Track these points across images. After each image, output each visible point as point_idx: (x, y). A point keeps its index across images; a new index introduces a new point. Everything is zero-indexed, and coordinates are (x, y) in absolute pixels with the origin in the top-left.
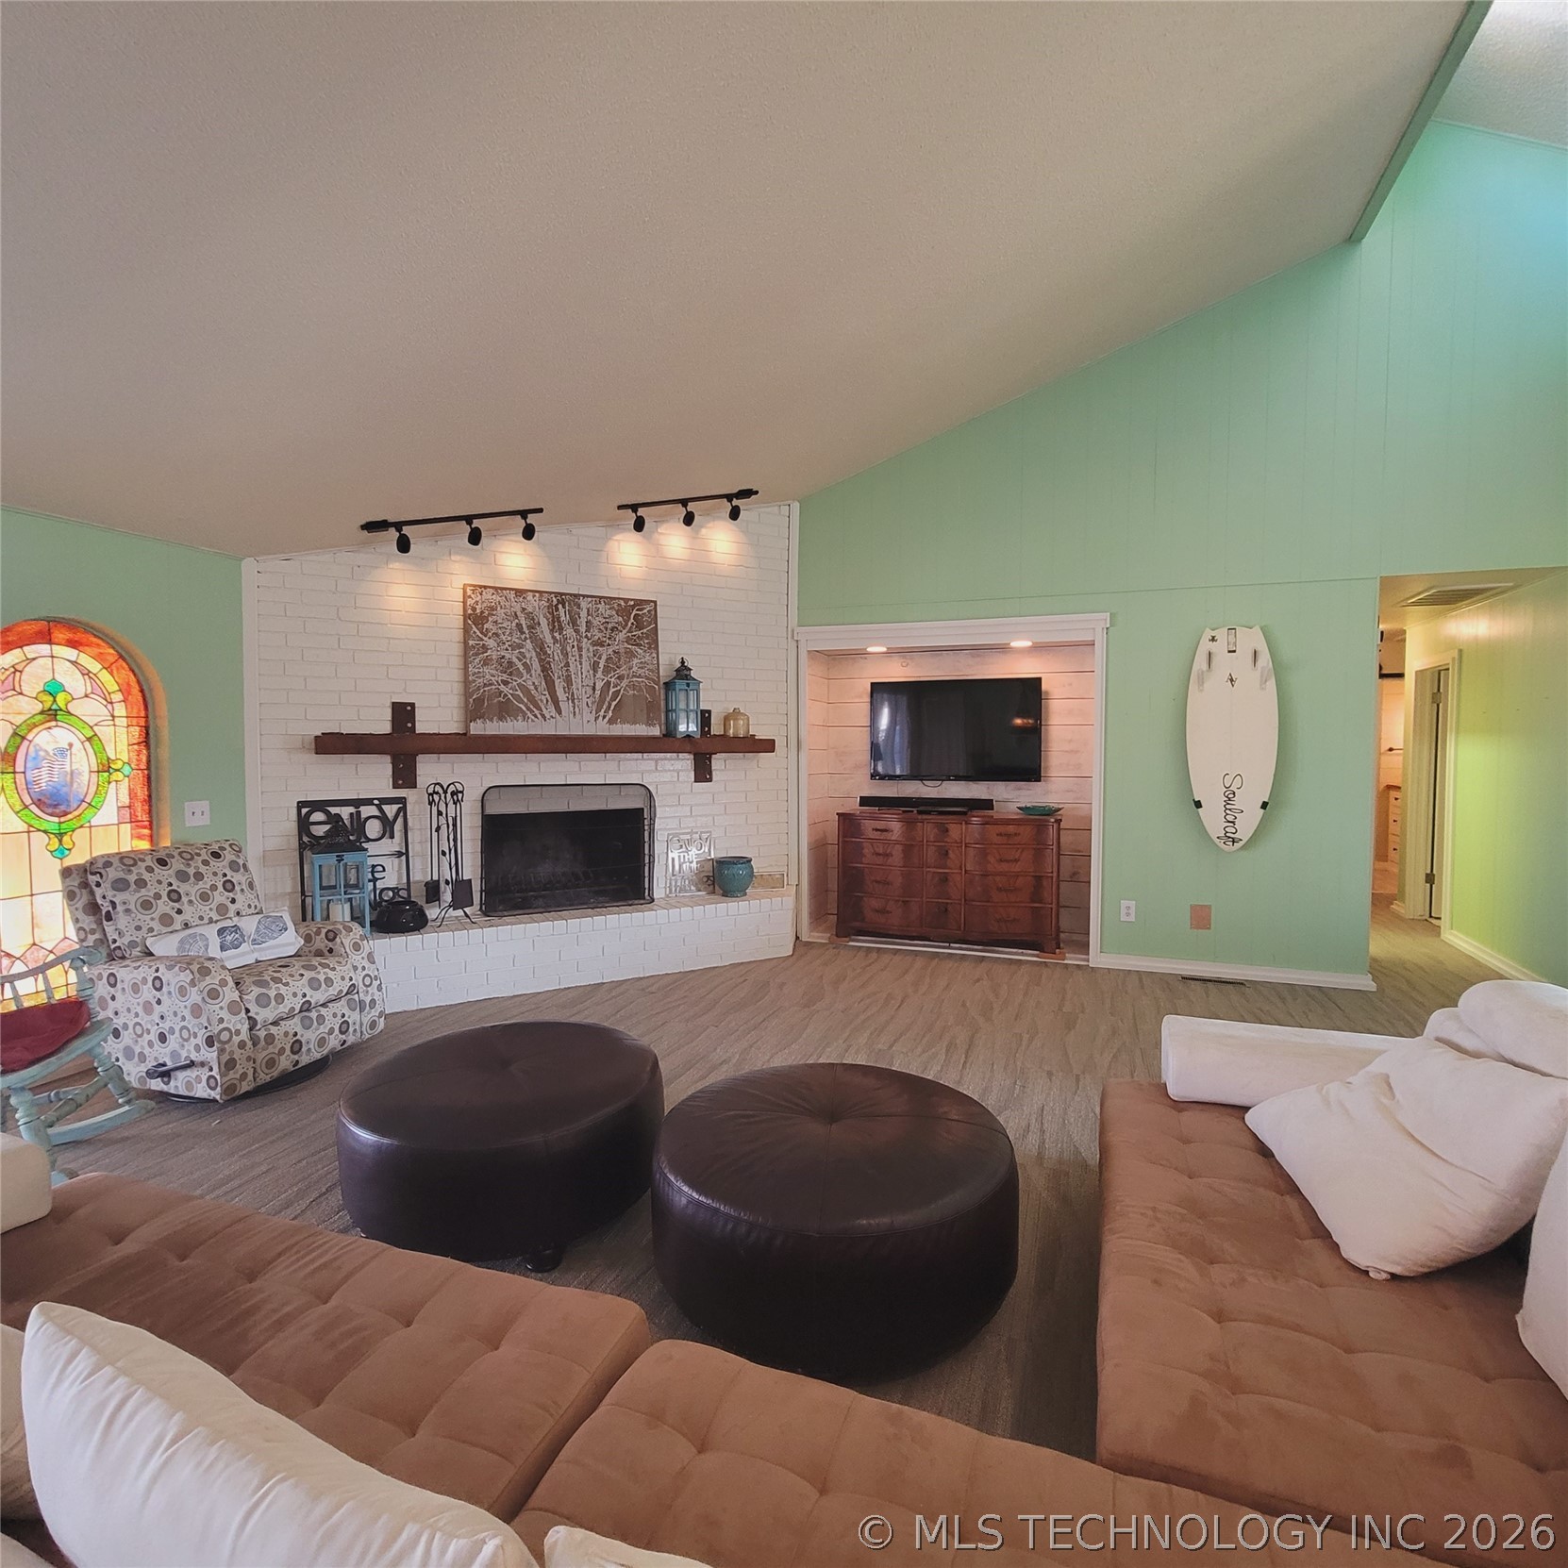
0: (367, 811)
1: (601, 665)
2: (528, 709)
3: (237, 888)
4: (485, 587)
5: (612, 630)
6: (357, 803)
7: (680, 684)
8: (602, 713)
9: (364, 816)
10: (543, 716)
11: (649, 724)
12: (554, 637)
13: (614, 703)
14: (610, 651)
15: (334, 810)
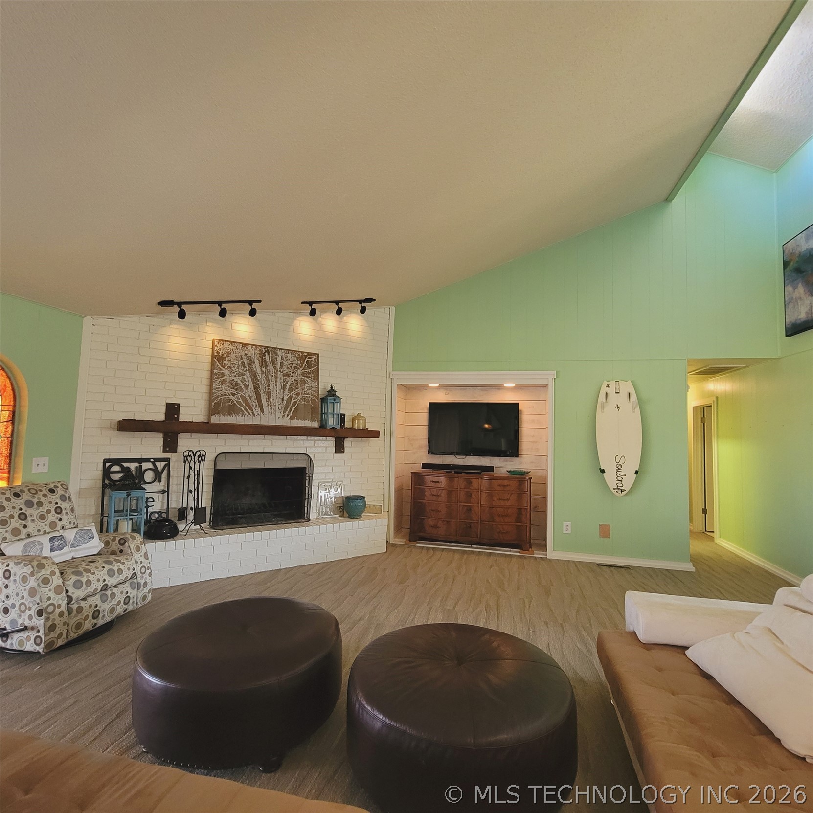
0: (145, 465)
1: (287, 387)
2: (245, 409)
3: (64, 512)
4: (225, 341)
5: (295, 368)
6: (140, 461)
7: (330, 399)
8: (287, 413)
9: (144, 468)
10: (253, 414)
11: (312, 420)
12: (262, 370)
13: (294, 408)
14: (293, 380)
15: (126, 465)
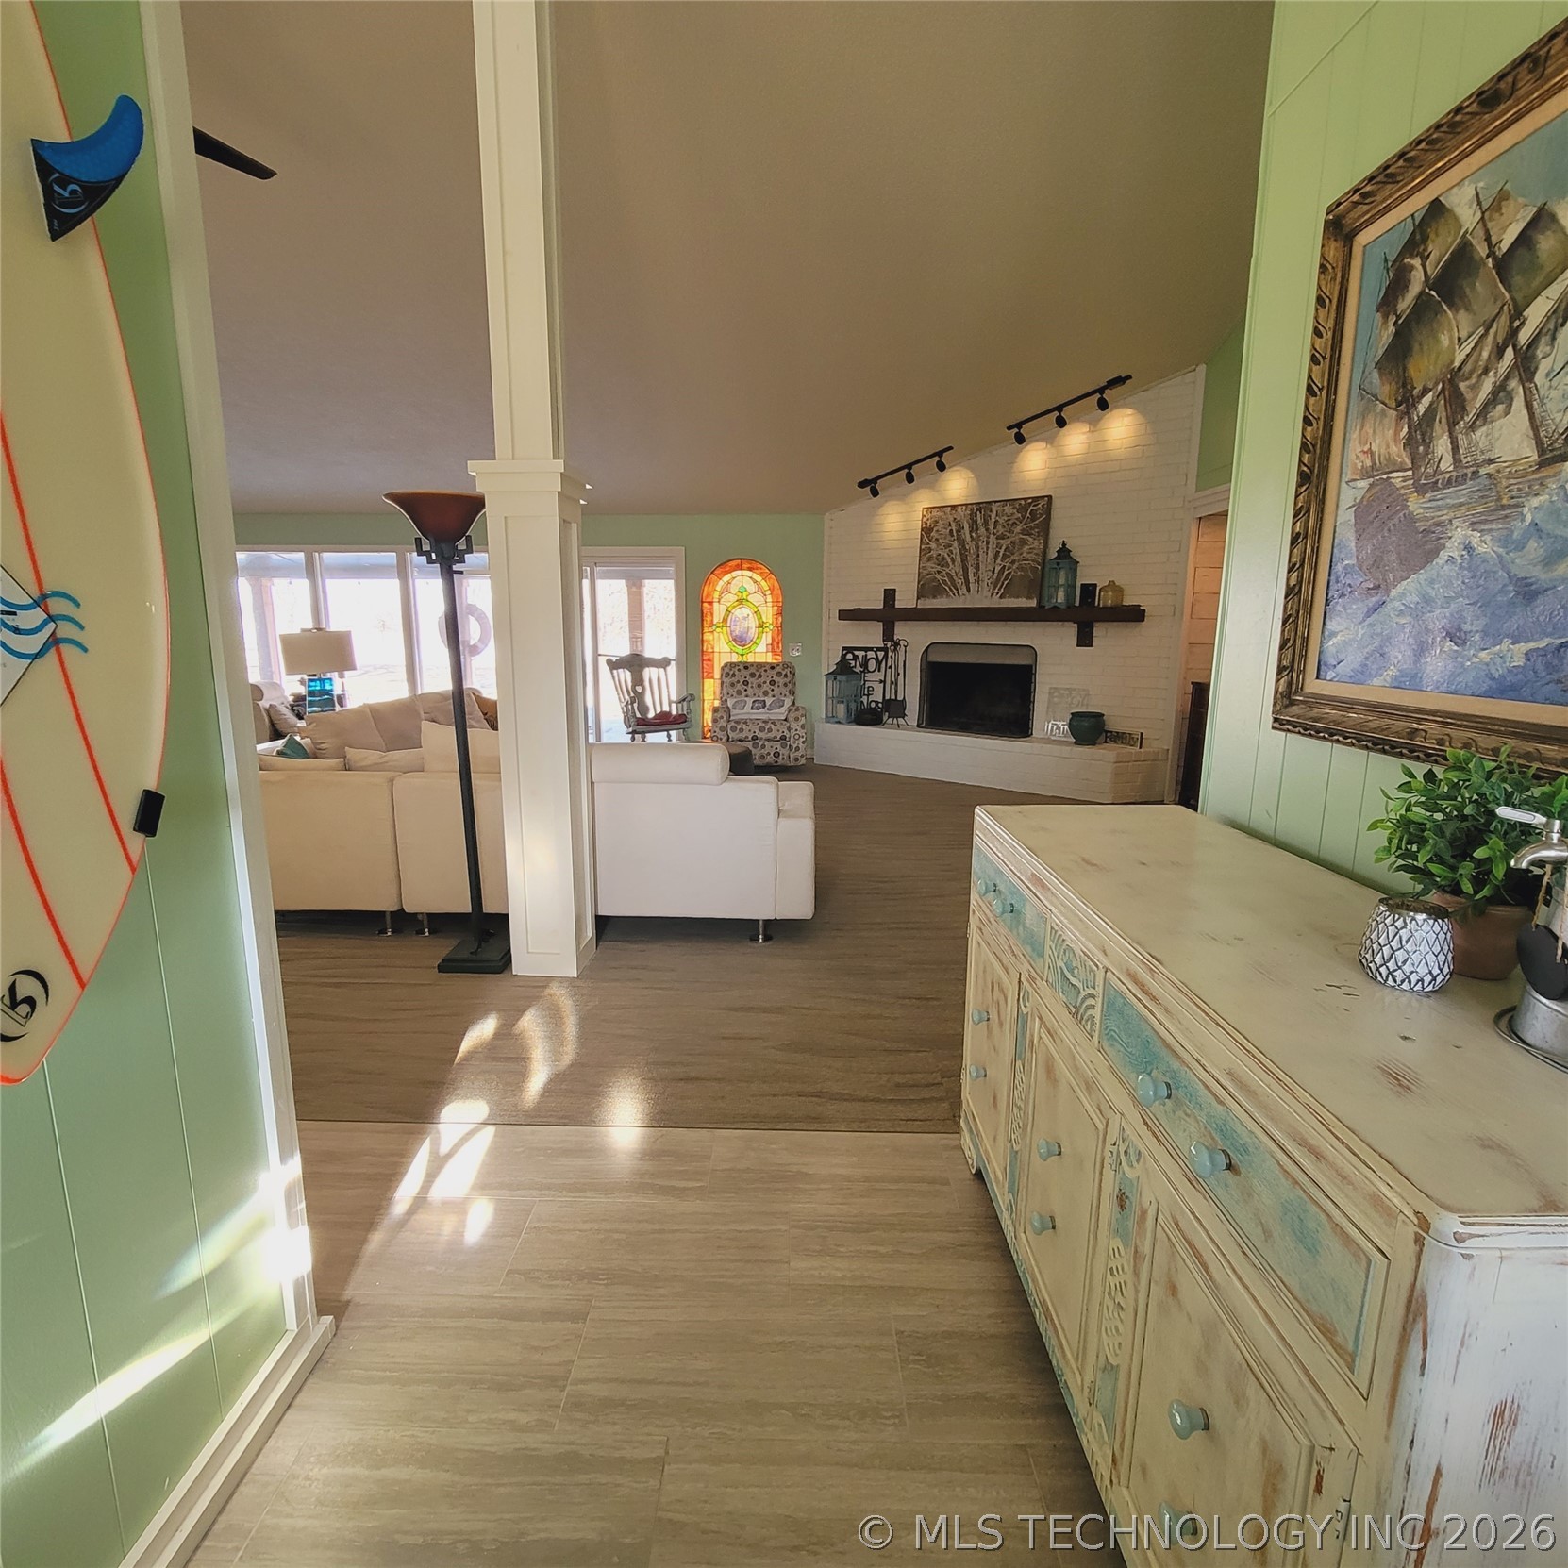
0: (870, 654)
1: (1001, 554)
2: (950, 589)
4: (934, 508)
5: (1012, 525)
6: (866, 649)
7: (1064, 563)
8: (996, 591)
9: (868, 657)
10: (958, 594)
11: (1029, 598)
12: (971, 536)
13: (1006, 583)
14: (1009, 542)
15: (856, 653)
